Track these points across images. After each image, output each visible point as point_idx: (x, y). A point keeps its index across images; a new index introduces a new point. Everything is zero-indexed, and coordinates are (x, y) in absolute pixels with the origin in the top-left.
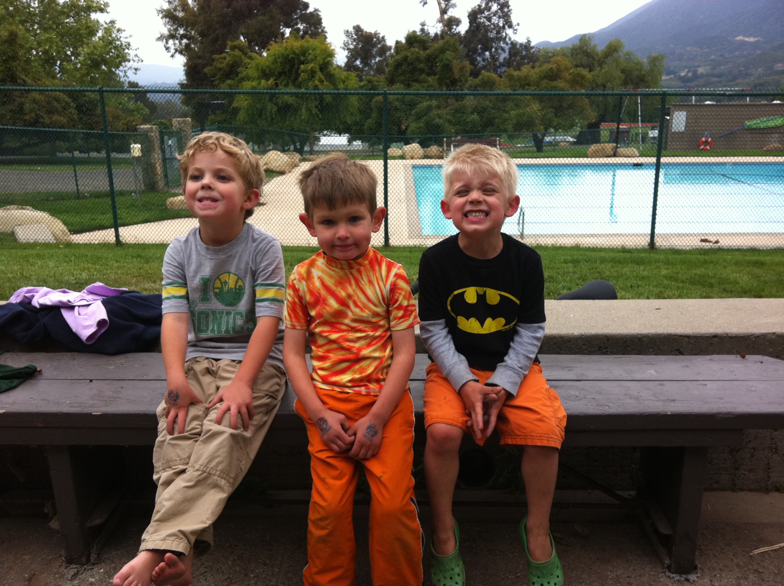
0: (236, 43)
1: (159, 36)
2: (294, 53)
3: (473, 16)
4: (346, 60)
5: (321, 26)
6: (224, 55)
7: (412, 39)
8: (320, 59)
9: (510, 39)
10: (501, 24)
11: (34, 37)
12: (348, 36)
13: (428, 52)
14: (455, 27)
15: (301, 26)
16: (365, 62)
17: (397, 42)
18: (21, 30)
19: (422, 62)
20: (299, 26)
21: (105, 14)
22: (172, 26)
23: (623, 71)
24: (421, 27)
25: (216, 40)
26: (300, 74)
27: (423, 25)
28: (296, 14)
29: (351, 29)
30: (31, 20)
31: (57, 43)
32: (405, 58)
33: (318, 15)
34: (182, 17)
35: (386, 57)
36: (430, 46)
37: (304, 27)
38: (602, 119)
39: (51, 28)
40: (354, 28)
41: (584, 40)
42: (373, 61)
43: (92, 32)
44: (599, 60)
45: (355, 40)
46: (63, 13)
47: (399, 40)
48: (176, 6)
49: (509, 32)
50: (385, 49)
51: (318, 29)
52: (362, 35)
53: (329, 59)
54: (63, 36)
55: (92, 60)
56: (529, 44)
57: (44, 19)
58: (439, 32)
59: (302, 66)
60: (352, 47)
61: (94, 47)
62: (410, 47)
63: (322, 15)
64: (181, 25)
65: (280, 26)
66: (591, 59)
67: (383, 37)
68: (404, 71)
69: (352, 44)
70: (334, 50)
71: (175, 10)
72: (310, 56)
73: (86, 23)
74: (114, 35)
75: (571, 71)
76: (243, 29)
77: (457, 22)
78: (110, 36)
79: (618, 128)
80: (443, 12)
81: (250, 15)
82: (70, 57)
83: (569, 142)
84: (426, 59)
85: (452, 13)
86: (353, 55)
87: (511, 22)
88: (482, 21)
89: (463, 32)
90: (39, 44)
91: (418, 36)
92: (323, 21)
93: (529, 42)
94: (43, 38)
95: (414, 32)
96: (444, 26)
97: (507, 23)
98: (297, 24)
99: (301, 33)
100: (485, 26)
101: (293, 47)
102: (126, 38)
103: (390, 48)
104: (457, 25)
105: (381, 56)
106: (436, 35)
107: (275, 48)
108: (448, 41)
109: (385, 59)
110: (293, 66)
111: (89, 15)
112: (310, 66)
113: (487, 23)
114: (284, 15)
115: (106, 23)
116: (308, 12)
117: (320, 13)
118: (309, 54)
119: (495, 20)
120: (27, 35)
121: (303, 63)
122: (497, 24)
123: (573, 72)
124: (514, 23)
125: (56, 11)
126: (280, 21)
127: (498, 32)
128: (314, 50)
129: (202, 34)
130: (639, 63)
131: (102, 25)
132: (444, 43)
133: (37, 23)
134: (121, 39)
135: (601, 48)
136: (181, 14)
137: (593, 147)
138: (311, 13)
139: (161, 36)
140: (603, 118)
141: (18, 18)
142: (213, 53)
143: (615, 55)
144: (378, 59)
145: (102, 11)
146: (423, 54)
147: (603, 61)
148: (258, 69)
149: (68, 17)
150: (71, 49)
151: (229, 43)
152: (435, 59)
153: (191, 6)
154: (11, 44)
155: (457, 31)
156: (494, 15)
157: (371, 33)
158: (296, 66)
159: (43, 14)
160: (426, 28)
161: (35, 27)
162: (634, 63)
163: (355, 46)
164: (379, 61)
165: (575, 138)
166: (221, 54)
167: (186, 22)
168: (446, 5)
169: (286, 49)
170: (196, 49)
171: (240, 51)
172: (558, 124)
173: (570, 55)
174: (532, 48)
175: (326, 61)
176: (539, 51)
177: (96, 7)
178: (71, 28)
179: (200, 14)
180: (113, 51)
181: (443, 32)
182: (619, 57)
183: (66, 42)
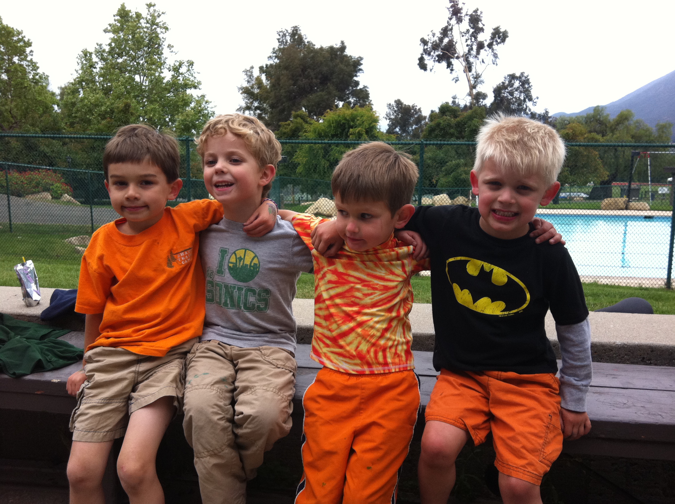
0: (299, 113)
1: (239, 107)
2: (345, 119)
3: (498, 91)
4: (387, 127)
5: (368, 99)
6: (289, 122)
7: (444, 109)
8: (366, 125)
9: (530, 110)
10: (522, 98)
11: (143, 108)
12: (390, 108)
13: (458, 119)
14: (481, 100)
15: (352, 100)
16: (404, 129)
17: (432, 112)
18: (133, 103)
19: (452, 128)
20: (350, 99)
21: (198, 90)
22: (249, 100)
23: (633, 137)
24: (452, 100)
25: (282, 111)
26: (349, 136)
27: (454, 98)
28: (349, 90)
29: (393, 103)
30: (142, 95)
31: (159, 112)
32: (438, 125)
33: (366, 90)
34: (258, 93)
35: (421, 125)
36: (460, 115)
37: (355, 100)
38: (613, 178)
39: (156, 101)
40: (395, 102)
41: (598, 110)
42: (410, 129)
43: (187, 104)
44: (611, 127)
45: (395, 111)
46: (165, 89)
47: (434, 110)
48: (253, 85)
49: (529, 104)
50: (420, 118)
51: (366, 102)
52: (401, 108)
53: (374, 124)
54: (164, 107)
55: (185, 126)
56: (547, 115)
57: (151, 94)
58: (468, 104)
59: (351, 130)
60: (393, 117)
61: (187, 115)
62: (443, 115)
63: (370, 91)
64: (256, 100)
65: (335, 99)
66: (604, 126)
67: (419, 109)
68: (437, 135)
69: (393, 115)
70: (378, 117)
71: (252, 87)
72: (358, 122)
73: (183, 97)
74: (203, 106)
75: (586, 136)
76: (304, 102)
77: (484, 96)
78: (200, 106)
79: (629, 186)
80: (473, 87)
81: (311, 90)
82: (168, 122)
83: (582, 197)
84: (456, 125)
85: (480, 88)
86: (394, 123)
87: (531, 96)
88: (505, 95)
89: (488, 105)
90: (146, 113)
91: (450, 106)
92: (370, 95)
93: (547, 112)
94: (149, 108)
95: (447, 103)
96: (472, 99)
97: (527, 97)
98: (348, 98)
99: (352, 105)
100: (508, 100)
101: (344, 114)
102: (212, 108)
103: (425, 118)
104: (484, 99)
105: (416, 125)
106: (466, 106)
107: (330, 115)
108: (475, 111)
109: (420, 127)
110: (343, 130)
111: (186, 91)
112: (357, 130)
113: (510, 97)
114: (338, 91)
115: (198, 97)
116: (358, 88)
117: (368, 89)
118: (358, 120)
119: (516, 94)
120: (138, 106)
121: (352, 127)
122: (519, 98)
123: (587, 137)
124: (534, 96)
125: (161, 88)
126: (335, 96)
127: (519, 105)
128: (362, 116)
129: (272, 106)
130: (647, 130)
131: (195, 99)
132: (472, 112)
133: (146, 97)
134: (208, 109)
135: (613, 117)
136: (256, 91)
137: (606, 201)
138: (360, 89)
139: (240, 108)
140: (615, 177)
141: (132, 94)
142: (279, 120)
143: (626, 123)
144: (414, 127)
145: (195, 87)
146: (453, 121)
147: (615, 128)
148: (315, 132)
149: (169, 92)
150: (169, 117)
151: (293, 112)
152: (463, 125)
153: (265, 84)
154: (125, 113)
155: (484, 104)
156: (516, 90)
157: (409, 106)
158: (346, 130)
159: (151, 90)
160: (457, 101)
161: (144, 100)
162: (644, 130)
163: (396, 116)
164: (415, 128)
165: (588, 195)
166: (286, 121)
167: (261, 97)
168: (475, 82)
169: (339, 116)
170: (266, 118)
171: (302, 119)
172: (574, 181)
173: (584, 123)
174: (550, 117)
175: (371, 125)
176: (556, 120)
177: (191, 84)
178: (171, 101)
179: (271, 91)
180: (201, 118)
181: (471, 103)
182: (630, 124)
183: (166, 111)
